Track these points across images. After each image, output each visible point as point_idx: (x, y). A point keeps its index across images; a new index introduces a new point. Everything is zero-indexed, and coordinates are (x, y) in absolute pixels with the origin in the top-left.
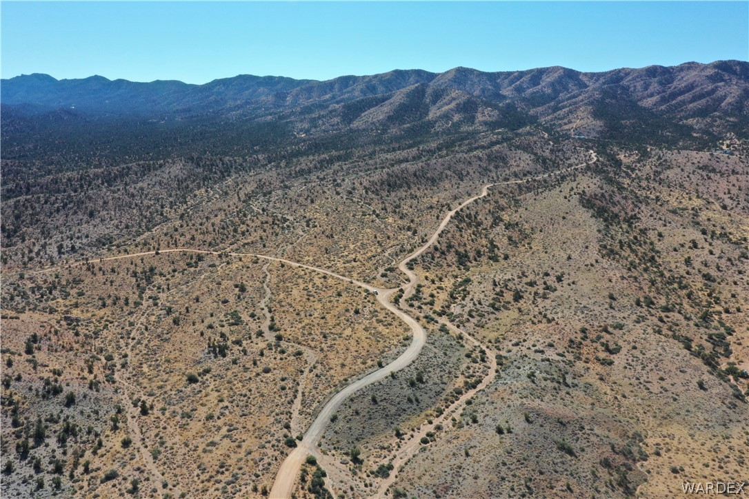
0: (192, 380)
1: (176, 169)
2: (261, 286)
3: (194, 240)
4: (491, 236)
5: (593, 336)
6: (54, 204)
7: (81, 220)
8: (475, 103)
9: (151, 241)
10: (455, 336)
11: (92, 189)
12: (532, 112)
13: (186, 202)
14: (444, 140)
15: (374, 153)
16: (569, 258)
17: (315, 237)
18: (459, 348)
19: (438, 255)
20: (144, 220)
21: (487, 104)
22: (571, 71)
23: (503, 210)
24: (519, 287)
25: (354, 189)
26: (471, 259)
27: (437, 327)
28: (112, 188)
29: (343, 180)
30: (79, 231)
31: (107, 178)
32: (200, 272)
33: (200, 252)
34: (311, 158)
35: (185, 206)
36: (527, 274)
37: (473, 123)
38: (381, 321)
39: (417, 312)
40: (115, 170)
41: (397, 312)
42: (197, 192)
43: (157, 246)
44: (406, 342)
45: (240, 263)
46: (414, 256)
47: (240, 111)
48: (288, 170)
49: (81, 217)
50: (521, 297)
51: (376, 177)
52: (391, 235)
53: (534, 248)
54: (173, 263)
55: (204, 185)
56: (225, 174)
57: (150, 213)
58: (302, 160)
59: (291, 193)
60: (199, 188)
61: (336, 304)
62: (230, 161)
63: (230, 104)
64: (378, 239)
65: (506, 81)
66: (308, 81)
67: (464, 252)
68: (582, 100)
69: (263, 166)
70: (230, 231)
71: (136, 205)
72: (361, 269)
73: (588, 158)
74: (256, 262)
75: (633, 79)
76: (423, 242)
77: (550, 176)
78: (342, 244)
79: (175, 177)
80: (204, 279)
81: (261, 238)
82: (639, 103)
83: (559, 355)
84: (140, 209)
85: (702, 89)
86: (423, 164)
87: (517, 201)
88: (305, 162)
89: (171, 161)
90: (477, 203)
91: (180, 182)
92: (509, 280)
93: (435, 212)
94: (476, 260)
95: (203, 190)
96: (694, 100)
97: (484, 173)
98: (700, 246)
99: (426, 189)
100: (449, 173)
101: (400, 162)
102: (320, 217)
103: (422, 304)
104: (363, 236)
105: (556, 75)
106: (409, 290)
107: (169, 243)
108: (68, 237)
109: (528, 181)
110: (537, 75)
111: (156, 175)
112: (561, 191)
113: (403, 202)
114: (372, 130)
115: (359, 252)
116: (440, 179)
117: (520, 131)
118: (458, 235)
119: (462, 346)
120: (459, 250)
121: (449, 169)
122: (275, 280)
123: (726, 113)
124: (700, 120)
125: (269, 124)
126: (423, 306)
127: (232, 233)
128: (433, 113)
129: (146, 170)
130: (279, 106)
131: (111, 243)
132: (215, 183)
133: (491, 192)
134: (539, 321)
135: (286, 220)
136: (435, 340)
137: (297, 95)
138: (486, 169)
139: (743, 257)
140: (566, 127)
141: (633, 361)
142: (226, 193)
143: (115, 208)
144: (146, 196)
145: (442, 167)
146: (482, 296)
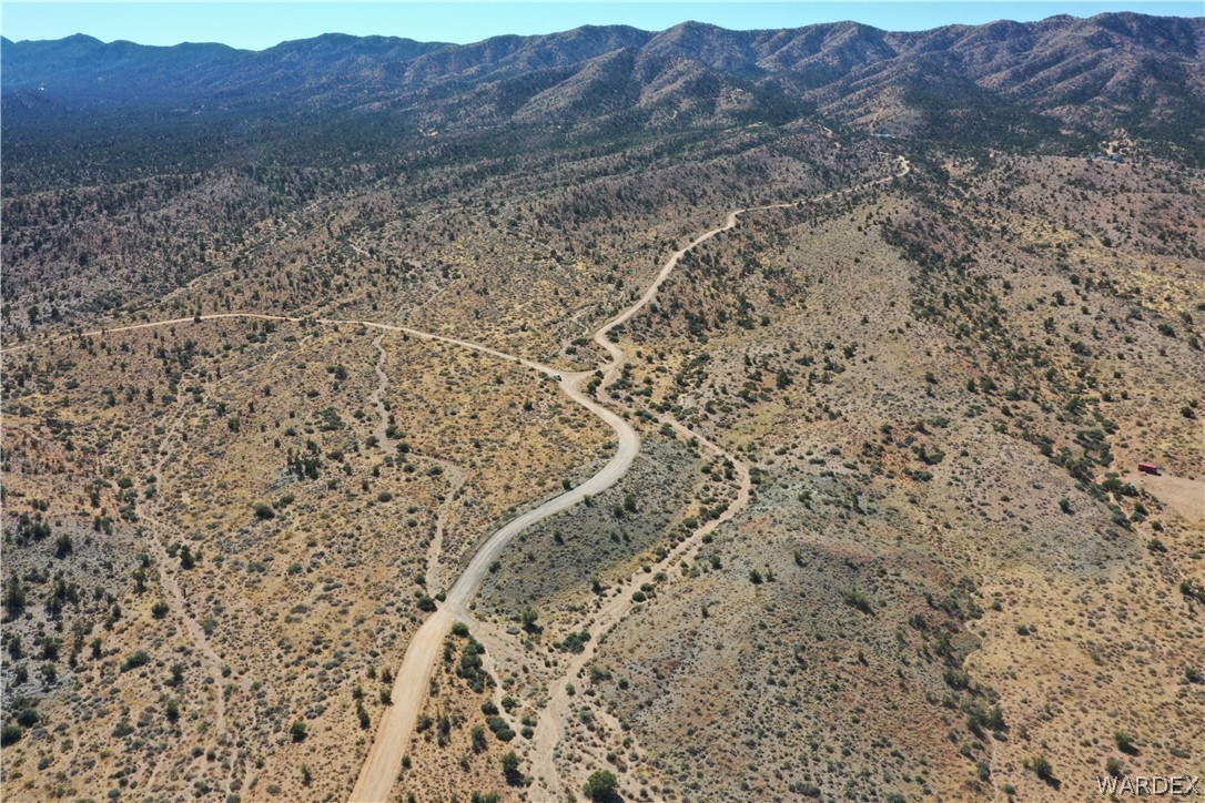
0: (263, 514)
1: (223, 186)
2: (371, 369)
3: (258, 299)
4: (742, 290)
5: (901, 437)
6: (18, 243)
7: (67, 269)
8: (715, 81)
9: (187, 303)
10: (685, 442)
11: (82, 219)
12: (806, 96)
13: (242, 241)
14: (665, 141)
15: (551, 161)
16: (865, 321)
17: (458, 293)
18: (691, 459)
19: (657, 318)
20: (173, 269)
21: (735, 83)
22: (871, 29)
23: (760, 249)
24: (786, 367)
25: (519, 218)
26: (710, 325)
27: (657, 428)
28: (117, 217)
29: (502, 204)
30: (64, 287)
31: (107, 202)
32: (270, 350)
33: (269, 318)
34: (448, 169)
35: (241, 247)
36: (798, 347)
37: (712, 113)
38: (567, 421)
39: (624, 407)
40: (120, 189)
41: (593, 407)
42: (260, 225)
43: (196, 309)
44: (608, 452)
45: (336, 335)
46: (619, 320)
47: (328, 94)
48: (409, 188)
49: (66, 264)
50: (789, 382)
51: (555, 199)
52: (582, 289)
53: (810, 308)
54: (225, 335)
55: (271, 212)
56: (306, 196)
57: (183, 257)
58: (432, 172)
59: (416, 225)
60: (263, 218)
61: (494, 396)
62: (313, 174)
63: (310, 82)
64: (561, 295)
65: (766, 46)
66: (440, 45)
67: (698, 315)
68: (888, 77)
69: (368, 182)
70: (316, 285)
71: (159, 244)
72: (533, 343)
73: (895, 168)
74: (362, 333)
75: (970, 43)
76: (632, 299)
77: (835, 196)
78: (502, 303)
79: (222, 199)
80: (277, 360)
81: (369, 296)
82: (978, 82)
83: (847, 466)
84: (165, 251)
85: (1078, 59)
86: (632, 178)
87: (782, 237)
88: (437, 177)
89: (213, 174)
90: (719, 239)
91: (231, 207)
92: (770, 356)
93: (651, 253)
94: (717, 327)
95: (270, 221)
96: (1063, 76)
97: (729, 192)
98: (1068, 302)
99: (638, 218)
100: (674, 192)
101: (595, 175)
102: (466, 262)
103: (632, 394)
104: (536, 292)
105: (846, 36)
106: (611, 373)
107: (216, 304)
108: (45, 297)
109: (800, 205)
110: (815, 36)
111: (189, 197)
112: (852, 220)
113: (599, 239)
114: (548, 125)
115: (531, 316)
116: (659, 202)
117: (788, 126)
118: (688, 288)
119: (697, 456)
120: (691, 311)
121: (674, 186)
122: (394, 360)
123: (1114, 98)
124: (1073, 110)
125: (376, 115)
126: (634, 397)
127: (320, 289)
128: (648, 97)
129: (172, 189)
130: (393, 87)
131: (119, 305)
132: (290, 209)
133: (741, 222)
134: (817, 418)
135: (409, 267)
136: (654, 448)
137: (422, 67)
138: (733, 187)
139: (1134, 317)
140: (862, 120)
141: (962, 474)
142: (309, 226)
143: (123, 249)
144: (175, 230)
145: (662, 184)
146: (728, 380)
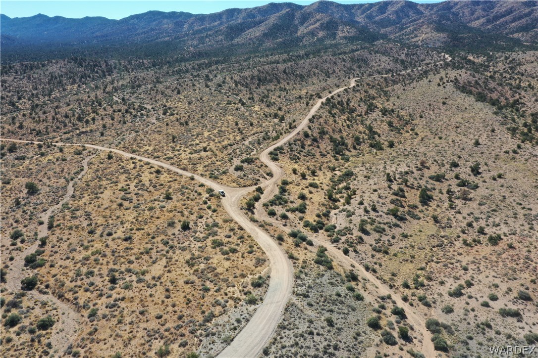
3: (21, 128)
8: (336, 23)
10: (343, 275)
12: (382, 31)
16: (476, 143)
19: (308, 142)
21: (346, 24)
22: (411, 2)
26: (349, 146)
27: (311, 254)
36: (427, 165)
37: (335, 38)
42: (69, 87)
46: (279, 144)
47: (146, 35)
50: (430, 198)
65: (360, 11)
67: (340, 139)
72: (210, 161)
74: (79, 154)
82: (468, 25)
85: (521, 12)
90: (347, 92)
92: (407, 173)
94: (355, 148)
96: (514, 20)
100: (316, 71)
103: (288, 211)
104: (223, 123)
105: (399, 5)
106: (270, 189)
110: (384, 6)
115: (214, 140)
117: (375, 43)
120: (334, 137)
121: (316, 68)
125: (165, 42)
126: (289, 214)
135: (143, 109)
136: (310, 287)
137: (193, 23)
140: (414, 40)
